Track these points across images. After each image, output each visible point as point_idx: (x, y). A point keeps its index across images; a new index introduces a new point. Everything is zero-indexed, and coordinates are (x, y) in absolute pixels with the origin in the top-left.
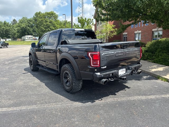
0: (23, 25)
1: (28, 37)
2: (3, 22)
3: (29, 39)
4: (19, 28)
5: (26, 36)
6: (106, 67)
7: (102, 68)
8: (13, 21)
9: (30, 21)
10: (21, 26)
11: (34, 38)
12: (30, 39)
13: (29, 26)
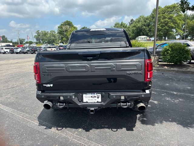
0: (139, 25)
1: (141, 38)
2: (120, 23)
3: (142, 40)
4: (134, 28)
5: (139, 37)
6: (52, 85)
7: (44, 85)
8: (131, 21)
9: (147, 19)
10: (137, 26)
11: (148, 38)
12: (144, 40)
13: (144, 25)
